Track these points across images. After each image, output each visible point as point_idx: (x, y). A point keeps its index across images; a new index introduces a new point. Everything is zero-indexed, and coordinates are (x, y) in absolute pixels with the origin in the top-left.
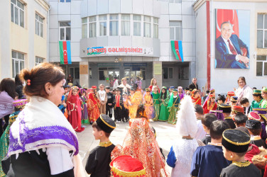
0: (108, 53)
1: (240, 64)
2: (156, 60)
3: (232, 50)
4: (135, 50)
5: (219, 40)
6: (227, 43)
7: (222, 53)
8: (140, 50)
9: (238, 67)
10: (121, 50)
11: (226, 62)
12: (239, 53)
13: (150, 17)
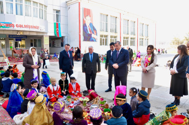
0: (16, 28)
1: (94, 39)
2: (45, 35)
3: (90, 31)
4: (35, 27)
5: (85, 26)
6: (88, 27)
7: (86, 33)
8: (38, 28)
9: (93, 41)
10: (26, 26)
11: (88, 38)
12: (93, 33)
13: (42, 5)
